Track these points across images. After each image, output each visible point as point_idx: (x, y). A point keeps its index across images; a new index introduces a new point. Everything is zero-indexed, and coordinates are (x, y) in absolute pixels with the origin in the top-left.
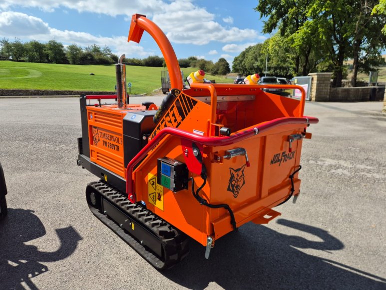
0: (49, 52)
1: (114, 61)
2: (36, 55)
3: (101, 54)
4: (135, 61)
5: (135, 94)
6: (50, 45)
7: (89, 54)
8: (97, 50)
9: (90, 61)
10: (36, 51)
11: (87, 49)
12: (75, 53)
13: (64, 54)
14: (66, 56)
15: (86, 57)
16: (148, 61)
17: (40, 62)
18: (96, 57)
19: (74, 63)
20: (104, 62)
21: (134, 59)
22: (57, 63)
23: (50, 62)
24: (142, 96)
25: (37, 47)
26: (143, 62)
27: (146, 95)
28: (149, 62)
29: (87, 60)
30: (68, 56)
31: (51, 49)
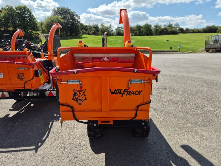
0: (144, 30)
1: (180, 32)
2: (138, 32)
3: (173, 28)
4: (195, 30)
5: (183, 52)
6: (145, 26)
7: (165, 29)
8: (170, 26)
9: (165, 33)
10: (138, 30)
11: (164, 26)
12: (157, 29)
13: (151, 30)
14: (152, 31)
15: (163, 31)
16: (205, 29)
17: (139, 36)
18: (169, 30)
19: (156, 35)
20: (174, 33)
21: (195, 29)
22: (147, 35)
23: (144, 35)
24: (187, 53)
25: (139, 28)
26: (201, 30)
27: (191, 53)
28: (207, 30)
29: (163, 32)
30: (153, 31)
31: (145, 28)
